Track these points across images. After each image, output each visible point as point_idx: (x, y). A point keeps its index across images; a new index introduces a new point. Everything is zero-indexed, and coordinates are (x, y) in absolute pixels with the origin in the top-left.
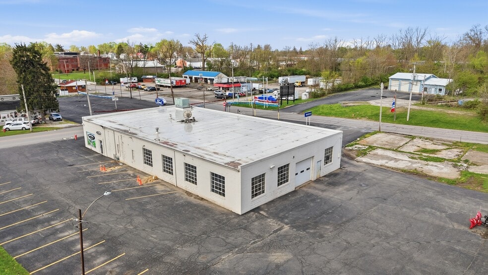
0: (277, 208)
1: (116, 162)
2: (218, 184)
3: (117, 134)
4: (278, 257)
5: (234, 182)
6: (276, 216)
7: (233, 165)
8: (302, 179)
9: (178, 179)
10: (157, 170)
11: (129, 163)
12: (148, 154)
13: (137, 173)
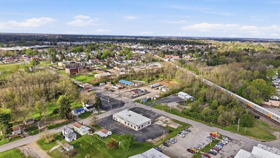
0: (141, 130)
1: (120, 123)
2: (135, 127)
3: (120, 119)
4: (140, 135)
5: (137, 127)
6: (141, 131)
7: (137, 126)
8: (145, 126)
9: (130, 126)
10: (127, 125)
11: (122, 123)
12: (125, 123)
13: (124, 125)
